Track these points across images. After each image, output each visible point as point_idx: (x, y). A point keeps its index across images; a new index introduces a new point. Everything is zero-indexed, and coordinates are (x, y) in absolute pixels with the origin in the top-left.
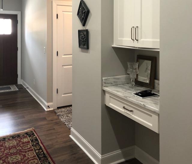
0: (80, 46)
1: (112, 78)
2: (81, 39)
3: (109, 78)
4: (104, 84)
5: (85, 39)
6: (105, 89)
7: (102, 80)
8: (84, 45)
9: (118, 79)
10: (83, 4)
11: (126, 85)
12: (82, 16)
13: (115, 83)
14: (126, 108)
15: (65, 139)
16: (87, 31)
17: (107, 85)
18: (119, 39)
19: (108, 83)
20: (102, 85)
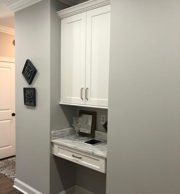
0: (26, 103)
1: (59, 131)
2: (26, 96)
3: (57, 132)
4: (52, 137)
5: (32, 96)
6: (54, 141)
7: (51, 134)
8: (31, 102)
9: (64, 131)
10: (29, 64)
11: (70, 136)
12: (28, 75)
13: (62, 135)
14: (74, 155)
15: (9, 190)
16: (34, 89)
17: (55, 137)
18: (67, 97)
19: (56, 136)
20: (51, 138)
